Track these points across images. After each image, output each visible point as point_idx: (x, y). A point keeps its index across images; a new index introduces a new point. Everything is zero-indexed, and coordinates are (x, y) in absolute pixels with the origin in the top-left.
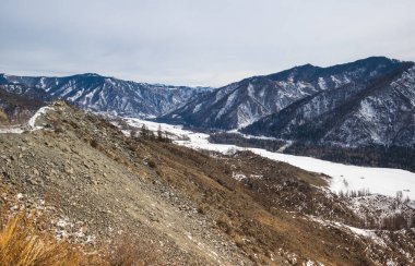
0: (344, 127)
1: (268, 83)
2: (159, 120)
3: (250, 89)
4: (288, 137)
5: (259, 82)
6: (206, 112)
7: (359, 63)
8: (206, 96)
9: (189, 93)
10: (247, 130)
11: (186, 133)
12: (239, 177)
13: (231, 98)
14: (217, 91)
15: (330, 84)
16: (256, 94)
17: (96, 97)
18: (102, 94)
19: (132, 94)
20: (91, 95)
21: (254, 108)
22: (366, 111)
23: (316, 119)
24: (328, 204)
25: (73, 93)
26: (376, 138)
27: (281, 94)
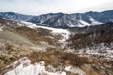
0: (56, 23)
1: (45, 16)
2: (27, 21)
3: (43, 16)
4: (48, 24)
5: (44, 15)
6: (35, 20)
7: (59, 13)
8: (35, 17)
9: (32, 17)
10: (42, 23)
11: (32, 24)
12: (38, 32)
13: (40, 18)
14: (37, 16)
15: (55, 16)
16: (44, 17)
17: (13, 17)
18: (15, 16)
19: (21, 17)
20: (12, 16)
21: (43, 20)
22: (59, 21)
23: (52, 22)
24: (50, 34)
25: (8, 16)
26: (60, 25)
27: (48, 18)
